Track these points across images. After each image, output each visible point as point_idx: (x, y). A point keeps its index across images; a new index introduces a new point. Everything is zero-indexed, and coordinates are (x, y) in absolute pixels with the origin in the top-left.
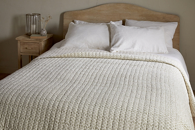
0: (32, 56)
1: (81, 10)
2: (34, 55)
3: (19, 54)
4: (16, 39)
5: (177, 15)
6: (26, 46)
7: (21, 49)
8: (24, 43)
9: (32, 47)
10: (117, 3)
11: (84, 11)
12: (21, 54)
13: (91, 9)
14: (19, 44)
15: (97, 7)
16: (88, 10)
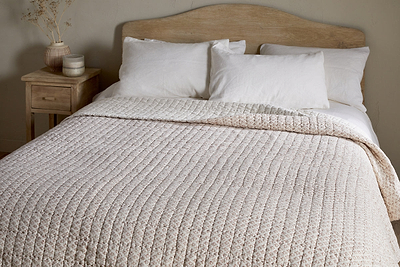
0: (55, 115)
1: (160, 18)
2: (58, 112)
3: (29, 110)
4: (22, 79)
5: (359, 30)
6: (43, 94)
7: (32, 101)
8: (39, 88)
9: (56, 95)
10: (235, 4)
11: (164, 20)
12: (33, 111)
13: (180, 16)
14: (28, 90)
15: (193, 13)
16: (174, 18)
